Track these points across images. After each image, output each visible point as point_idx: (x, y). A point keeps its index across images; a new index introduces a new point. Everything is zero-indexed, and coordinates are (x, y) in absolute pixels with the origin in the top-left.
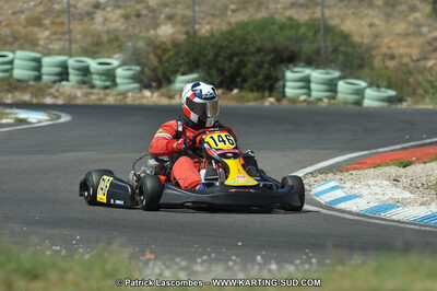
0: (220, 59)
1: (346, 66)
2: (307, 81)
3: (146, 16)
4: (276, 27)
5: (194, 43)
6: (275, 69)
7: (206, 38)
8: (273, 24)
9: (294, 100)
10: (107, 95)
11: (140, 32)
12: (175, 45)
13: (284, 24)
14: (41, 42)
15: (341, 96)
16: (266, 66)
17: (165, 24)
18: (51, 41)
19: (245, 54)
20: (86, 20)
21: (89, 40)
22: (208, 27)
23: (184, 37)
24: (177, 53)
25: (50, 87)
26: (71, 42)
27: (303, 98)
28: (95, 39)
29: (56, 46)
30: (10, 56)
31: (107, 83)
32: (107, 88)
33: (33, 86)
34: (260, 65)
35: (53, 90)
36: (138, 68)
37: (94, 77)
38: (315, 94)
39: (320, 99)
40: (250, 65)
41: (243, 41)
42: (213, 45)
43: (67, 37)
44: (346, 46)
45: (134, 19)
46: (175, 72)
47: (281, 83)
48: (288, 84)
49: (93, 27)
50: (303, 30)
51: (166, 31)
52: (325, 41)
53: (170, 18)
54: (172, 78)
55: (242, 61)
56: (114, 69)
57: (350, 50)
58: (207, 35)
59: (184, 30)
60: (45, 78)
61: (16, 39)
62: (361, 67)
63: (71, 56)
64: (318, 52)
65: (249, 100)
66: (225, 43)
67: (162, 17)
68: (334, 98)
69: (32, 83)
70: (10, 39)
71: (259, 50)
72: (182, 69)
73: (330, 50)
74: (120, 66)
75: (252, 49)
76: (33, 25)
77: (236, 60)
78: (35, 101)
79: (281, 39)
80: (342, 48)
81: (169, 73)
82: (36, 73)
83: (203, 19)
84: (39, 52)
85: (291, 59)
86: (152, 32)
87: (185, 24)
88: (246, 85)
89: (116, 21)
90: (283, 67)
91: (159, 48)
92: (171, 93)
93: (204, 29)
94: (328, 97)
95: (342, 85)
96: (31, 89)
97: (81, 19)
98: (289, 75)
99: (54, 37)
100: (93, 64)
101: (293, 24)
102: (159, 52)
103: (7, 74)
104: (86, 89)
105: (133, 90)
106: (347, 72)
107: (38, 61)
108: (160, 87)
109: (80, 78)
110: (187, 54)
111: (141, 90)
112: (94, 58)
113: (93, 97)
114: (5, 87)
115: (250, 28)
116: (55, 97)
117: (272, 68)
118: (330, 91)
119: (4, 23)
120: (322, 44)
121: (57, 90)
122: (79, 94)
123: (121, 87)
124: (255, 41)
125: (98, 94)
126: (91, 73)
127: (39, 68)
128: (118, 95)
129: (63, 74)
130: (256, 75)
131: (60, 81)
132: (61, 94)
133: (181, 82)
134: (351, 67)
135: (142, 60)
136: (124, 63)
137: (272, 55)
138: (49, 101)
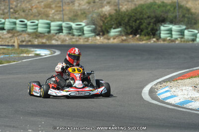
0: (131, 21)
1: (188, 23)
2: (170, 31)
3: (98, 2)
4: (156, 6)
5: (119, 14)
6: (156, 26)
7: (125, 12)
8: (155, 5)
9: (164, 40)
10: (80, 39)
11: (95, 10)
12: (111, 16)
13: (160, 5)
14: (51, 15)
15: (186, 37)
16: (152, 24)
17: (106, 6)
18: (55, 15)
19: (142, 19)
20: (71, 4)
21: (72, 14)
22: (126, 7)
23: (115, 12)
24: (111, 19)
25: (54, 36)
26: (63, 15)
27: (168, 38)
28: (75, 13)
29: (57, 17)
30: (37, 22)
31: (80, 34)
32: (80, 35)
34: (149, 24)
35: (56, 37)
36: (94, 26)
37: (74, 31)
38: (174, 37)
39: (177, 39)
40: (144, 24)
41: (141, 13)
42: (127, 15)
43: (62, 13)
44: (188, 14)
45: (92, 3)
46: (111, 28)
47: (158, 32)
48: (162, 32)
49: (74, 8)
50: (169, 7)
51: (107, 9)
52: (178, 12)
53: (109, 3)
54: (109, 30)
55: (141, 22)
56: (83, 27)
57: (190, 16)
58: (125, 10)
59: (115, 8)
60: (52, 32)
61: (39, 14)
62: (195, 23)
63: (64, 22)
64: (175, 17)
65: (143, 40)
66: (133, 14)
67: (105, 2)
68: (183, 38)
69: (46, 34)
70: (37, 14)
71: (149, 17)
72: (114, 27)
73: (181, 16)
74: (85, 26)
75: (145, 17)
76: (47, 8)
77: (138, 22)
78: (48, 43)
79: (159, 12)
80: (187, 15)
81: (107, 28)
82: (48, 30)
83: (123, 3)
84: (49, 20)
85: (163, 21)
86: (100, 10)
87: (115, 6)
88: (142, 33)
89: (84, 5)
90: (159, 24)
91: (103, 17)
92: (109, 37)
94: (180, 38)
95: (186, 32)
96: (46, 37)
97: (69, 4)
98: (162, 28)
99: (56, 13)
100: (74, 25)
101: (164, 5)
102: (103, 19)
103: (35, 30)
104: (70, 36)
105: (92, 36)
106: (189, 26)
107: (49, 24)
108: (103, 35)
109: (68, 31)
110: (116, 19)
111: (95, 36)
112: (74, 22)
113: (74, 40)
114: (34, 36)
115: (145, 7)
116: (57, 40)
117: (154, 25)
118: (181, 35)
119: (34, 7)
120: (177, 14)
121: (58, 37)
122: (67, 39)
123: (86, 35)
124: (147, 13)
125: (76, 38)
126: (73, 29)
127: (49, 27)
128: (85, 39)
129: (60, 30)
130: (147, 29)
131: (59, 33)
132: (60, 39)
133: (113, 32)
134: (191, 24)
135: (96, 23)
136: (87, 24)
137: (154, 19)
138: (54, 42)
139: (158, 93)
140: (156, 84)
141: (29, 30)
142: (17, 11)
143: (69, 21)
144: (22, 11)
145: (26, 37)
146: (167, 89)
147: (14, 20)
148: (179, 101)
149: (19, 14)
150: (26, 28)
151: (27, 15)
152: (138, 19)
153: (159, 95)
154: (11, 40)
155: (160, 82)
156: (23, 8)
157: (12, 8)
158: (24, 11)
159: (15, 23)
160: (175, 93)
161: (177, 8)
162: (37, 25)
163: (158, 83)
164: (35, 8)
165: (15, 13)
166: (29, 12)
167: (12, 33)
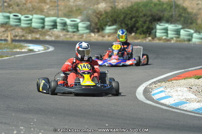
0: (126, 19)
1: (185, 23)
2: (166, 30)
4: (152, 5)
5: (115, 12)
6: (152, 24)
8: (151, 3)
9: (160, 39)
10: (74, 35)
11: (91, 6)
12: (106, 13)
13: (157, 4)
14: (45, 11)
15: (182, 37)
16: (148, 22)
17: (102, 3)
18: (50, 10)
19: (138, 17)
21: (67, 9)
22: (121, 4)
23: (110, 9)
24: (107, 16)
25: (49, 31)
26: (58, 10)
27: (164, 37)
29: (52, 12)
30: (31, 17)
31: (75, 30)
32: (74, 32)
33: (41, 31)
34: (145, 22)
35: (50, 33)
36: (89, 23)
37: (69, 27)
38: (170, 36)
39: (172, 38)
40: (140, 22)
41: (137, 11)
42: (123, 13)
43: (56, 8)
44: (185, 14)
46: (106, 25)
47: (154, 31)
48: (158, 31)
49: (69, 4)
50: (165, 6)
51: (102, 6)
52: (175, 11)
54: (104, 28)
55: (136, 20)
56: (78, 24)
57: (187, 15)
58: (121, 8)
59: (111, 5)
60: (46, 27)
61: (34, 9)
62: (191, 23)
63: (58, 17)
64: (172, 16)
65: (139, 39)
66: (129, 12)
68: (178, 38)
69: (40, 29)
70: (31, 9)
71: (144, 15)
72: (109, 24)
73: (177, 15)
74: (80, 22)
75: (141, 15)
76: (42, 3)
77: (134, 20)
78: (41, 38)
79: (155, 11)
80: (183, 15)
81: (102, 26)
82: (42, 25)
84: (44, 15)
85: (159, 20)
86: (96, 6)
87: (111, 3)
88: (138, 31)
90: (155, 23)
91: (98, 14)
92: (104, 35)
93: (120, 5)
94: (176, 37)
95: (182, 32)
96: (40, 32)
98: (158, 27)
99: (51, 8)
100: (68, 21)
101: (160, 3)
102: (99, 16)
103: (29, 25)
104: (65, 32)
105: (86, 33)
106: (185, 26)
107: (43, 19)
108: (98, 32)
109: (62, 27)
110: (111, 17)
111: (90, 33)
112: (68, 18)
113: (68, 36)
114: (28, 31)
115: (140, 5)
116: (51, 36)
117: (150, 24)
118: (177, 34)
119: (28, 2)
120: (174, 13)
121: (52, 33)
122: (61, 35)
123: (81, 32)
124: (143, 11)
125: (70, 35)
126: (67, 25)
127: (43, 23)
128: (80, 35)
129: (55, 26)
130: (143, 27)
131: (53, 28)
132: (54, 35)
133: (108, 29)
134: (187, 23)
135: (91, 19)
136: (82, 21)
137: (150, 18)
138: (48, 38)
139: (153, 93)
140: (151, 84)
141: (23, 25)
142: (11, 5)
143: (64, 17)
144: (16, 5)
145: (19, 32)
146: (162, 89)
147: (8, 14)
148: (173, 102)
149: (13, 8)
150: (20, 22)
151: (22, 9)
152: (134, 17)
153: (154, 95)
154: (4, 34)
155: (155, 82)
156: (17, 2)
157: (6, 2)
158: (18, 6)
159: (9, 18)
160: (170, 94)
161: (174, 7)
162: (31, 20)
163: (152, 83)
164: (30, 2)
165: (10, 7)
166: (23, 6)
167: (5, 27)
